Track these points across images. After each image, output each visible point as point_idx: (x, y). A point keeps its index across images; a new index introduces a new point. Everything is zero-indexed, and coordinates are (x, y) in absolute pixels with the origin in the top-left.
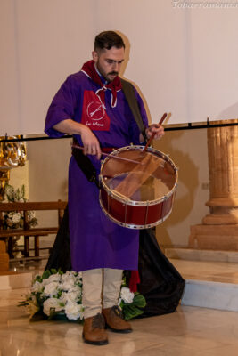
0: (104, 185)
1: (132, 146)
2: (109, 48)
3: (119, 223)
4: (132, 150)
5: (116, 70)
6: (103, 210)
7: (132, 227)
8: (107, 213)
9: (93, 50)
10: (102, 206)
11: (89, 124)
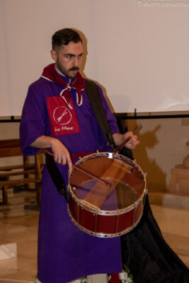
0: (73, 196)
1: (98, 153)
2: (67, 44)
3: (89, 232)
4: (98, 157)
5: (77, 65)
6: (73, 220)
7: (102, 235)
8: (76, 224)
9: (51, 49)
10: (70, 215)
11: (58, 130)
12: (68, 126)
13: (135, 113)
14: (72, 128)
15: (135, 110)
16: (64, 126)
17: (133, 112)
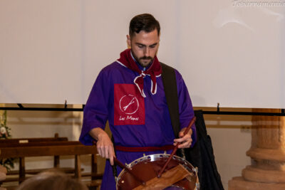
2: (139, 32)
11: (123, 119)
12: (133, 116)
13: (218, 108)
14: (137, 119)
15: (218, 104)
16: (130, 116)
17: (216, 106)
